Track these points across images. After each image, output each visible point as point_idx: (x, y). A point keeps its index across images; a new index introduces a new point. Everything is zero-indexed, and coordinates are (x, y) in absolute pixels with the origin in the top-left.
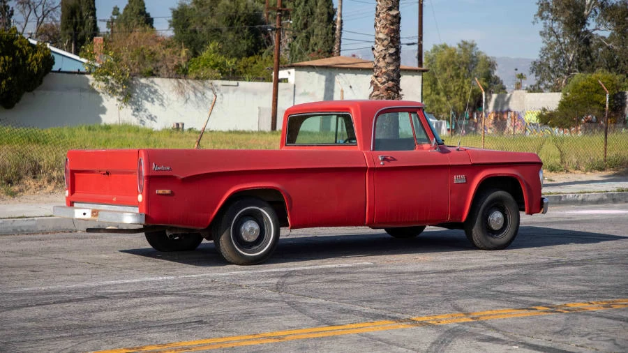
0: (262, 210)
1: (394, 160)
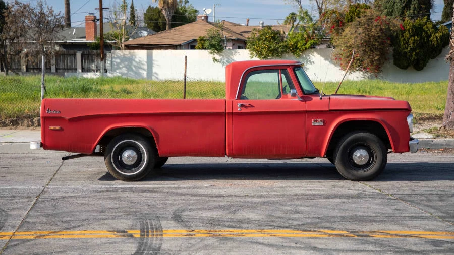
0: (137, 142)
1: (252, 106)
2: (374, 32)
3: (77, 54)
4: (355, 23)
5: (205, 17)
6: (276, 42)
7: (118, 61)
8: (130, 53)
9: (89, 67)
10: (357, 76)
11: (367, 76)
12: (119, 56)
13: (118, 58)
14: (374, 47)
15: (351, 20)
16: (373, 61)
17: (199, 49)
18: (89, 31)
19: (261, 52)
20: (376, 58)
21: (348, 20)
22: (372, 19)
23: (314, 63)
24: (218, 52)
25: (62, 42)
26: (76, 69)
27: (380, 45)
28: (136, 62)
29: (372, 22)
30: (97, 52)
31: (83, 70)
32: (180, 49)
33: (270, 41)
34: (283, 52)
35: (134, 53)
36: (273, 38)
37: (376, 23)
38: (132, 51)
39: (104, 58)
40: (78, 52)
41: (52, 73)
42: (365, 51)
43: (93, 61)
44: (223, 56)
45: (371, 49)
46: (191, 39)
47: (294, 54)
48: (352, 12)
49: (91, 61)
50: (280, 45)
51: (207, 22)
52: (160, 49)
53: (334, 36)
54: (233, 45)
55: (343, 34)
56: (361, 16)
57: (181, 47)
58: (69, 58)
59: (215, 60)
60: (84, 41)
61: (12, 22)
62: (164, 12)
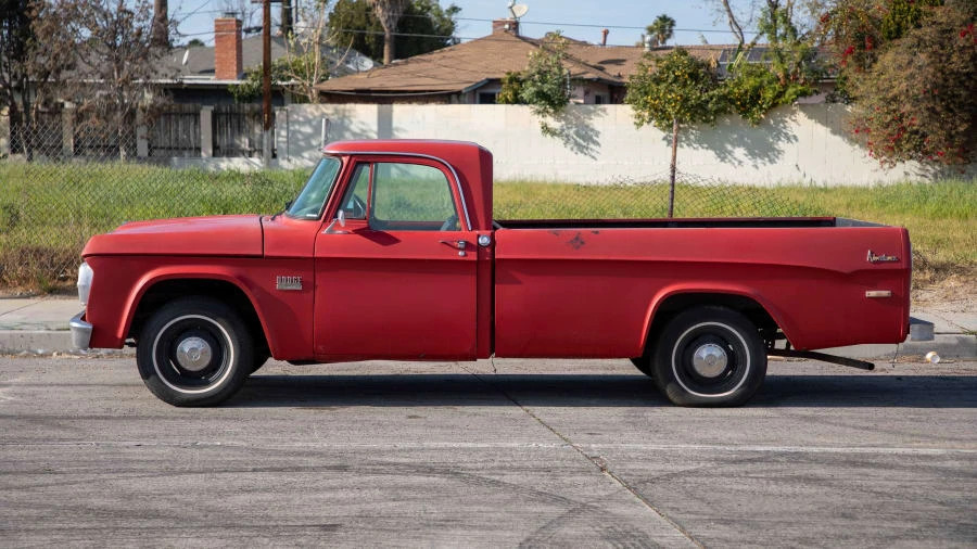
2: (957, 63)
3: (202, 112)
4: (906, 41)
5: (510, 23)
6: (700, 86)
7: (308, 130)
8: (336, 111)
9: (232, 145)
10: (907, 172)
11: (932, 171)
12: (311, 117)
13: (308, 122)
14: (957, 100)
15: (898, 33)
16: (952, 137)
17: (507, 102)
18: (224, 56)
19: (663, 112)
20: (961, 129)
21: (890, 33)
22: (951, 30)
23: (795, 137)
24: (556, 111)
25: (169, 81)
26: (198, 149)
27: (971, 96)
28: (354, 134)
29: (950, 39)
30: (252, 108)
31: (217, 151)
32: (460, 102)
33: (685, 85)
34: (717, 112)
35: (344, 110)
36: (691, 75)
37: (961, 42)
38: (341, 106)
39: (269, 125)
40: (205, 107)
41: (139, 158)
42: (932, 110)
43: (240, 130)
44: (565, 119)
45: (947, 105)
46: (483, 77)
47: (745, 117)
48: (901, 12)
49: (237, 131)
50: (711, 93)
51: (518, 36)
52: (410, 103)
53: (852, 73)
54: (586, 93)
55: (877, 67)
56: (922, 23)
57: (462, 98)
58: (180, 123)
59: (546, 129)
60: (212, 80)
61: (48, 33)
62: (379, 11)
